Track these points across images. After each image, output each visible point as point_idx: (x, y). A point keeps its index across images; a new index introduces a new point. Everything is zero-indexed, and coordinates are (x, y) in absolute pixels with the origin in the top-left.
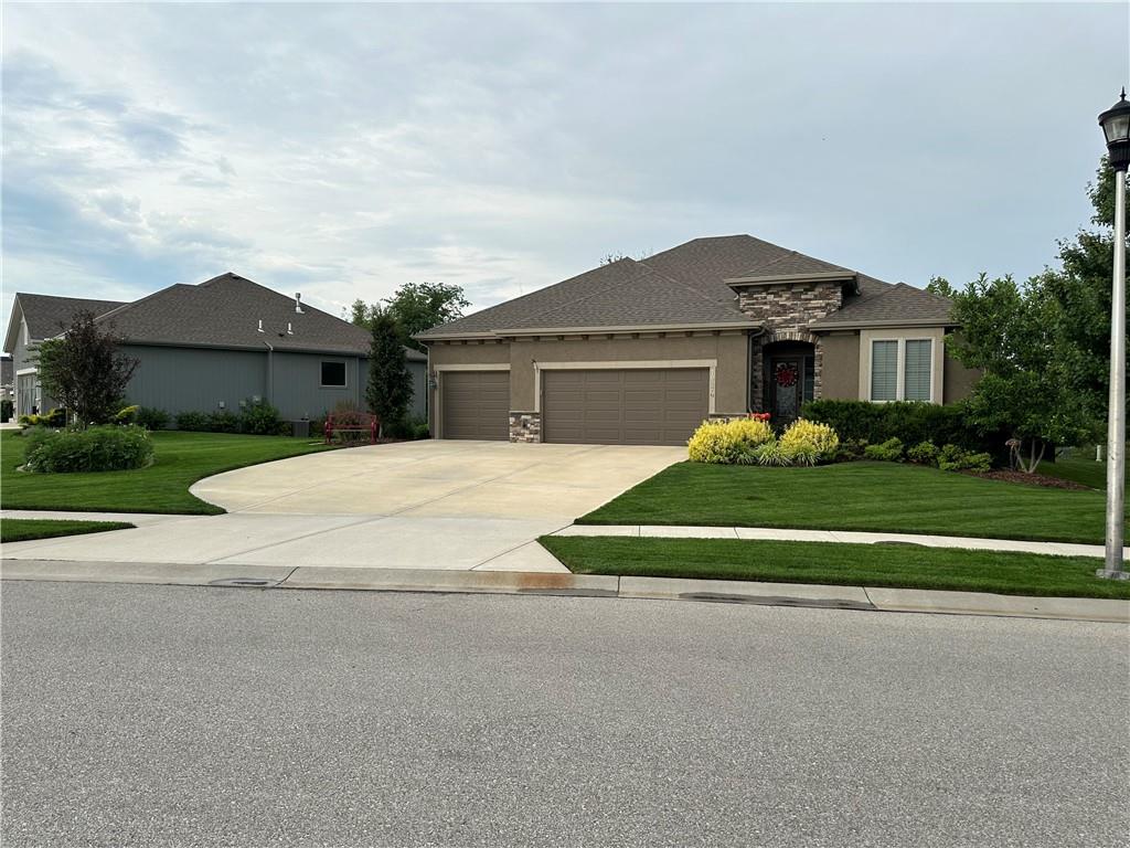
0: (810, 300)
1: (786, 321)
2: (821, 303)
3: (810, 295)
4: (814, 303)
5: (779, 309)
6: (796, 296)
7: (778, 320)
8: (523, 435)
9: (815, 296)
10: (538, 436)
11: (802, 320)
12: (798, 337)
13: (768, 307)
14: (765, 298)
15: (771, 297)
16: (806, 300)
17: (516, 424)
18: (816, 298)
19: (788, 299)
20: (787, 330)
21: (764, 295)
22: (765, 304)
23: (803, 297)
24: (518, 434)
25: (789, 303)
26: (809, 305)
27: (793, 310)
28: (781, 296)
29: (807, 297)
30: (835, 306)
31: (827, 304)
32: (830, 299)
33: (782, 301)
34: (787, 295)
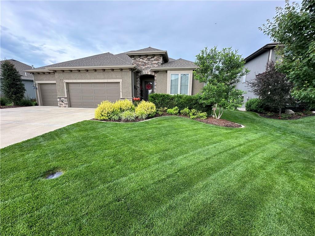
0: (153, 61)
1: (146, 68)
2: (156, 62)
3: (153, 59)
4: (154, 62)
5: (144, 64)
6: (149, 59)
7: (143, 67)
8: (62, 105)
10: (67, 105)
11: (150, 67)
12: (149, 73)
13: (140, 63)
14: (139, 60)
15: (141, 60)
16: (152, 61)
17: (60, 101)
18: (155, 60)
19: (146, 60)
20: (146, 71)
21: (139, 59)
22: (139, 62)
23: (151, 60)
24: (61, 105)
25: (146, 62)
26: (153, 63)
27: (148, 64)
28: (144, 59)
29: (152, 60)
30: (160, 63)
31: (158, 62)
32: (159, 61)
33: (144, 61)
34: (146, 59)
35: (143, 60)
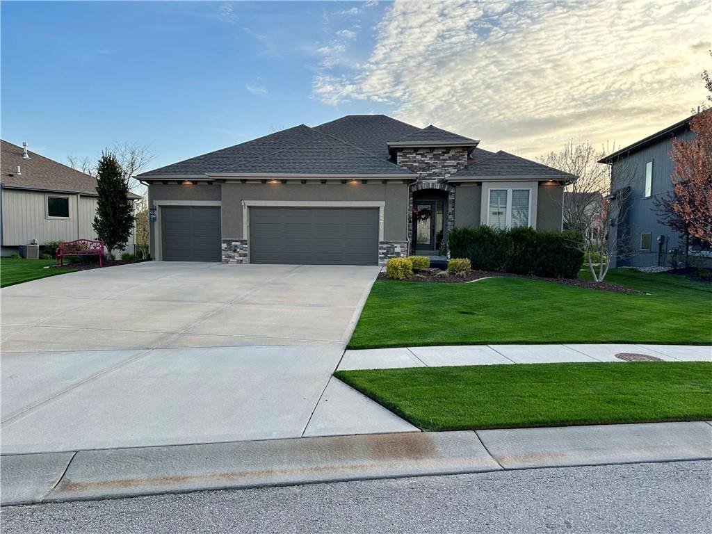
0: (446, 160)
3: (446, 156)
6: (436, 157)
7: (424, 173)
8: (233, 257)
9: (450, 157)
10: (247, 259)
12: (437, 187)
13: (417, 164)
14: (415, 157)
15: (419, 157)
16: (443, 160)
17: (226, 249)
18: (450, 159)
20: (431, 182)
21: (414, 155)
22: (415, 161)
28: (426, 157)
29: (444, 158)
31: (458, 164)
33: (427, 160)
34: (430, 156)
35: (423, 159)
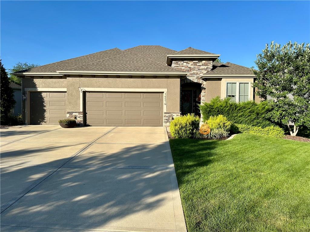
1: (191, 74)
2: (205, 67)
4: (202, 67)
6: (195, 64)
9: (203, 64)
10: (82, 123)
11: (197, 74)
12: (196, 81)
13: (184, 68)
16: (199, 66)
19: (192, 65)
20: (191, 78)
23: (198, 64)
26: (200, 68)
27: (194, 69)
30: (210, 68)
31: (207, 68)
32: (208, 66)
34: (191, 63)
35: (187, 65)
